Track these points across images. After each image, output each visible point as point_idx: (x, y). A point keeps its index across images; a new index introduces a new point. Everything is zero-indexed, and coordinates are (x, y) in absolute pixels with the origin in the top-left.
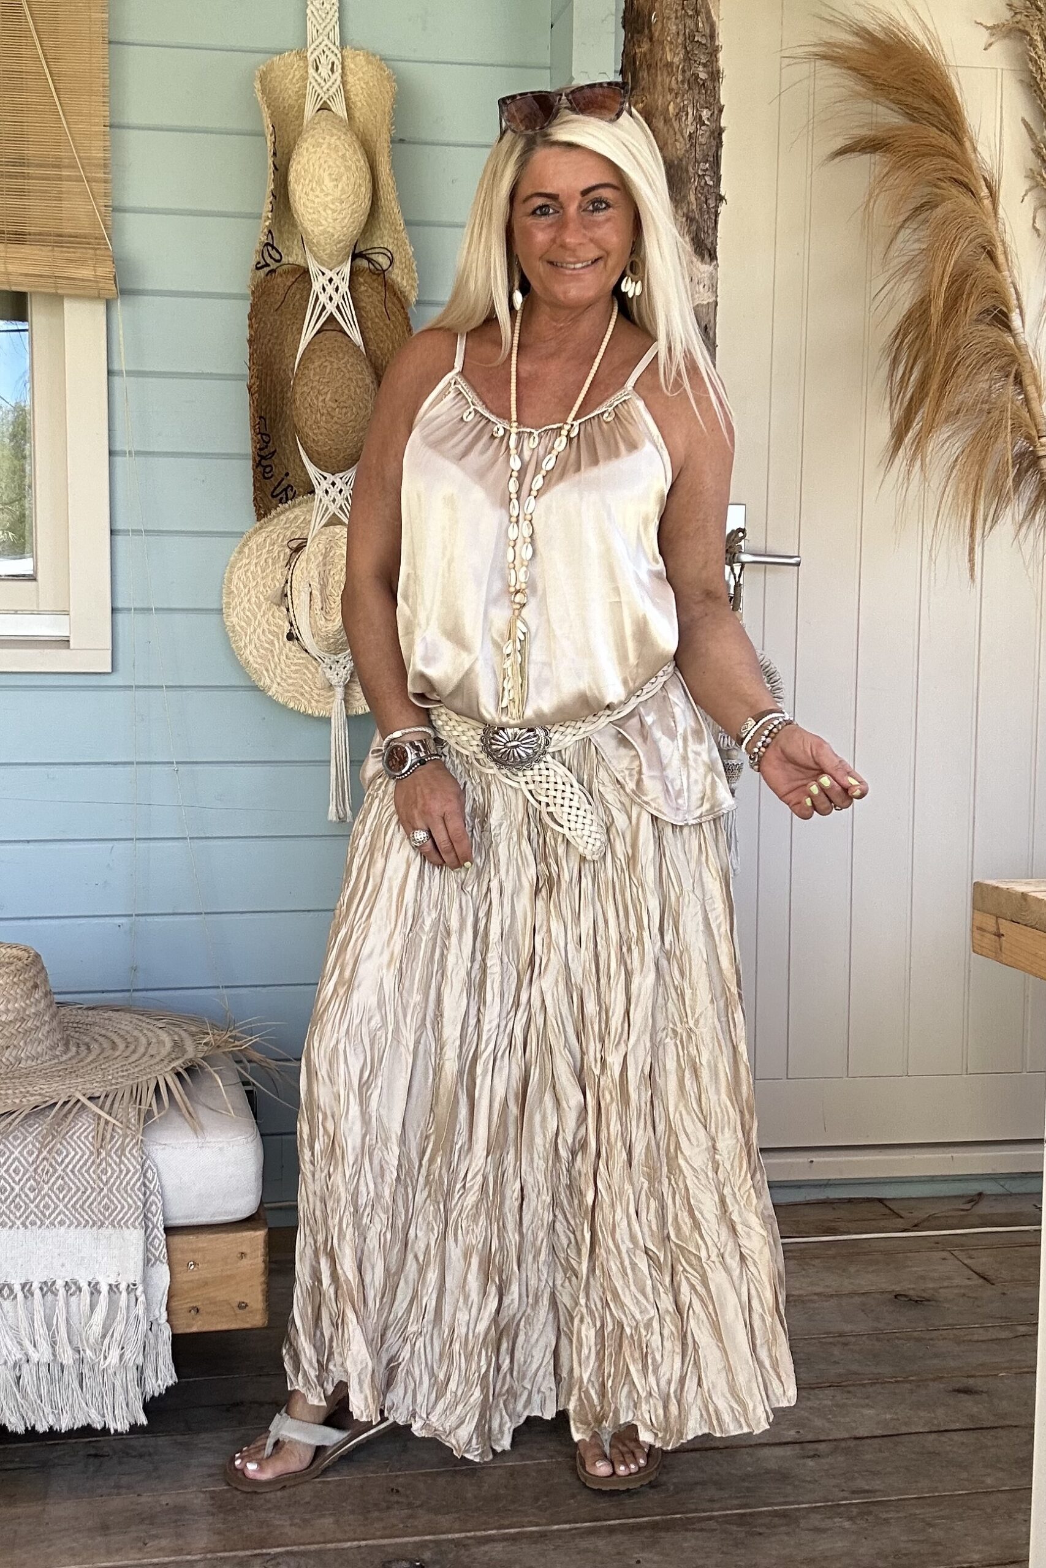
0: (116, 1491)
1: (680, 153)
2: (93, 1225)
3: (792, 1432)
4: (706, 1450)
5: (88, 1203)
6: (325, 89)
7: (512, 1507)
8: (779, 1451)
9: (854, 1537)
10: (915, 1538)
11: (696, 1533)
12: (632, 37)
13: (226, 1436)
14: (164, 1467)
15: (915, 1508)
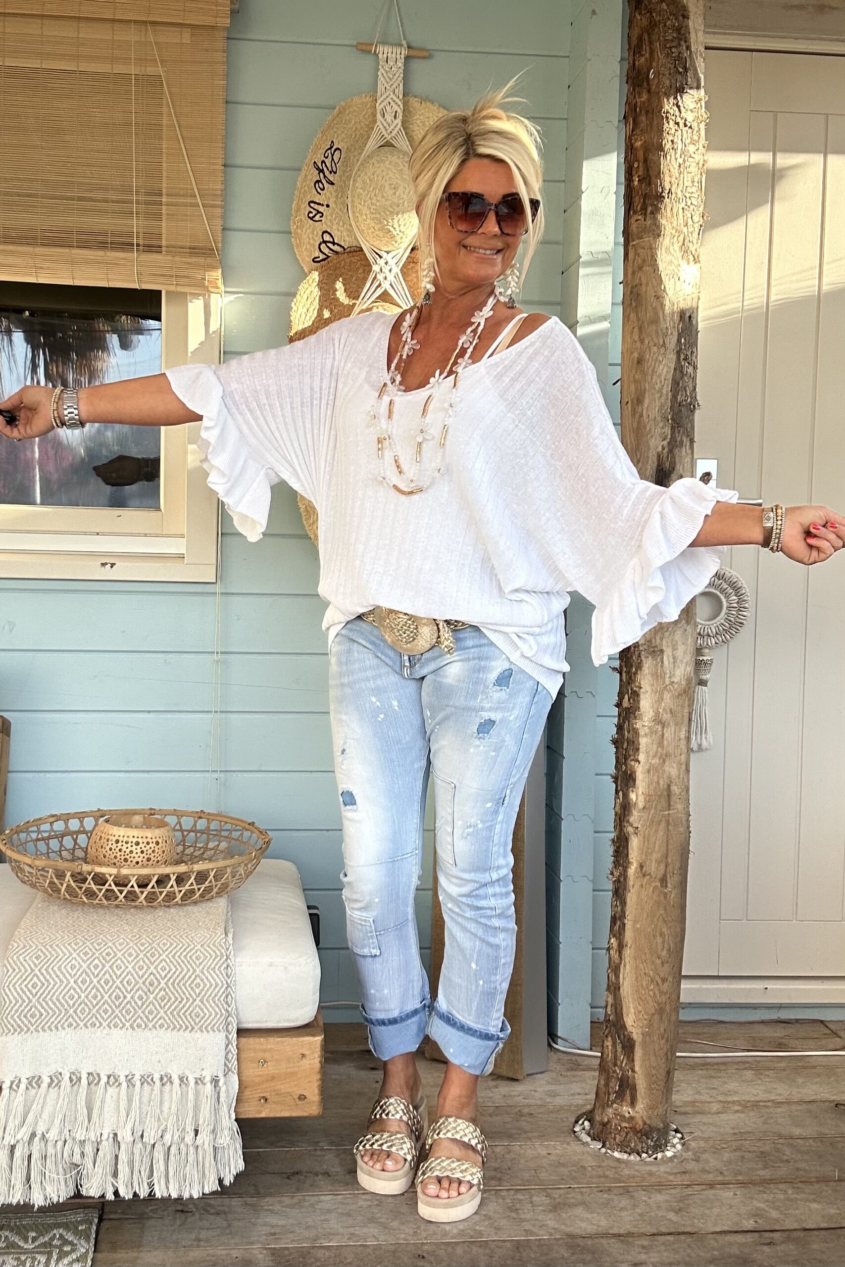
0: (195, 1243)
2: (185, 1030)
5: (183, 1011)
6: (388, 131)
12: (634, 90)
13: (287, 1200)
14: (236, 1223)
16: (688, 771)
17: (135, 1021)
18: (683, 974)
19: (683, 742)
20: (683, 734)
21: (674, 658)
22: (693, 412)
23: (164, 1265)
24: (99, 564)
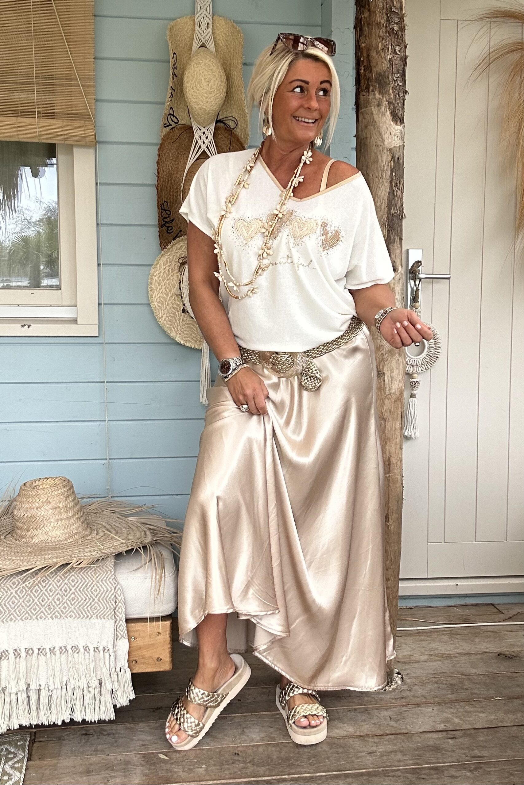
0: (95, 753)
1: (385, 69)
2: (86, 618)
3: (442, 725)
4: (397, 734)
5: (86, 607)
6: (203, 37)
7: (296, 763)
8: (435, 735)
9: (472, 781)
10: (504, 781)
11: (390, 778)
12: (360, 9)
13: (153, 725)
14: (120, 740)
15: (505, 766)
16: (401, 449)
17: (54, 614)
18: (400, 577)
19: (398, 432)
20: (398, 426)
21: (391, 378)
22: (401, 220)
23: (74, 767)
24: (20, 325)
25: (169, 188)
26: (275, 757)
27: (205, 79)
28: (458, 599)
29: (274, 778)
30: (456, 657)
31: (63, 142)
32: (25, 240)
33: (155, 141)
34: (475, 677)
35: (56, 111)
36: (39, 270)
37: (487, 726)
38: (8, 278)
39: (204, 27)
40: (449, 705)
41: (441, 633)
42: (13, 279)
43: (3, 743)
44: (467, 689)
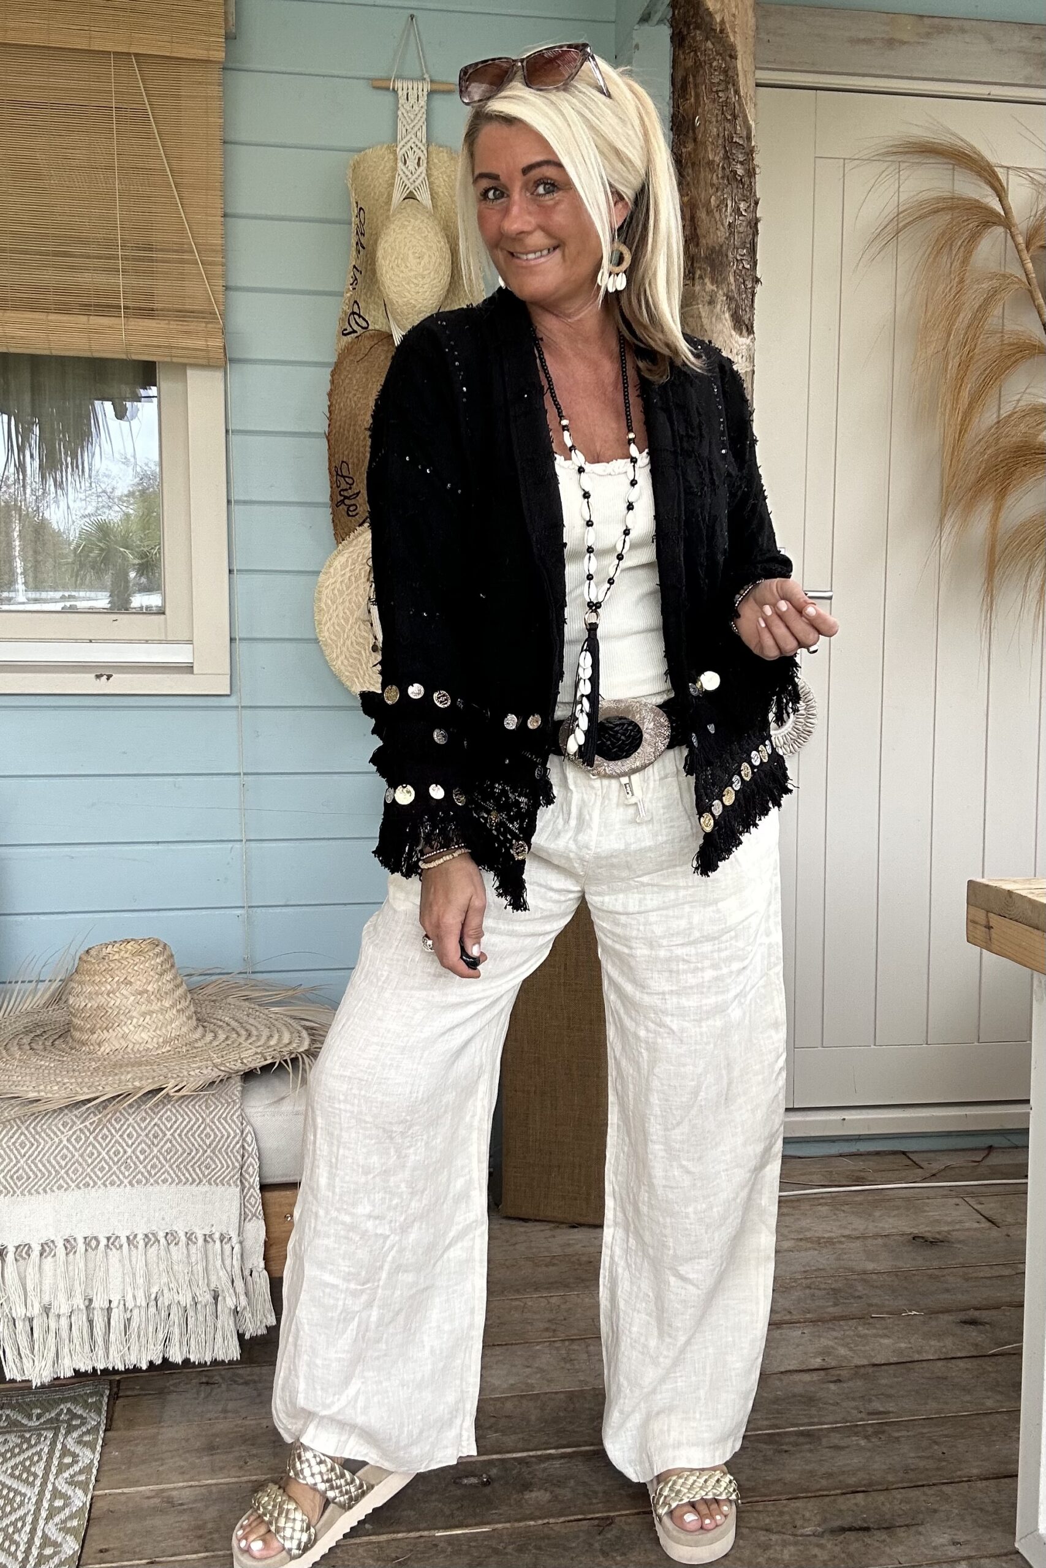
0: (222, 1415)
1: (721, 240)
2: (192, 1182)
3: (819, 1360)
7: (570, 1428)
8: (807, 1377)
9: (868, 1454)
10: (922, 1454)
12: (678, 138)
15: (923, 1426)
23: (187, 1440)
24: (93, 675)
25: (351, 439)
26: (533, 1418)
27: (414, 253)
28: (847, 1144)
29: (531, 1453)
30: (841, 1242)
31: (168, 359)
32: (104, 530)
33: (326, 360)
34: (874, 1277)
35: (156, 306)
36: (127, 581)
37: (894, 1359)
38: (73, 593)
39: (412, 164)
40: (830, 1325)
41: (816, 1202)
42: (82, 594)
43: (64, 1400)
44: (860, 1297)
